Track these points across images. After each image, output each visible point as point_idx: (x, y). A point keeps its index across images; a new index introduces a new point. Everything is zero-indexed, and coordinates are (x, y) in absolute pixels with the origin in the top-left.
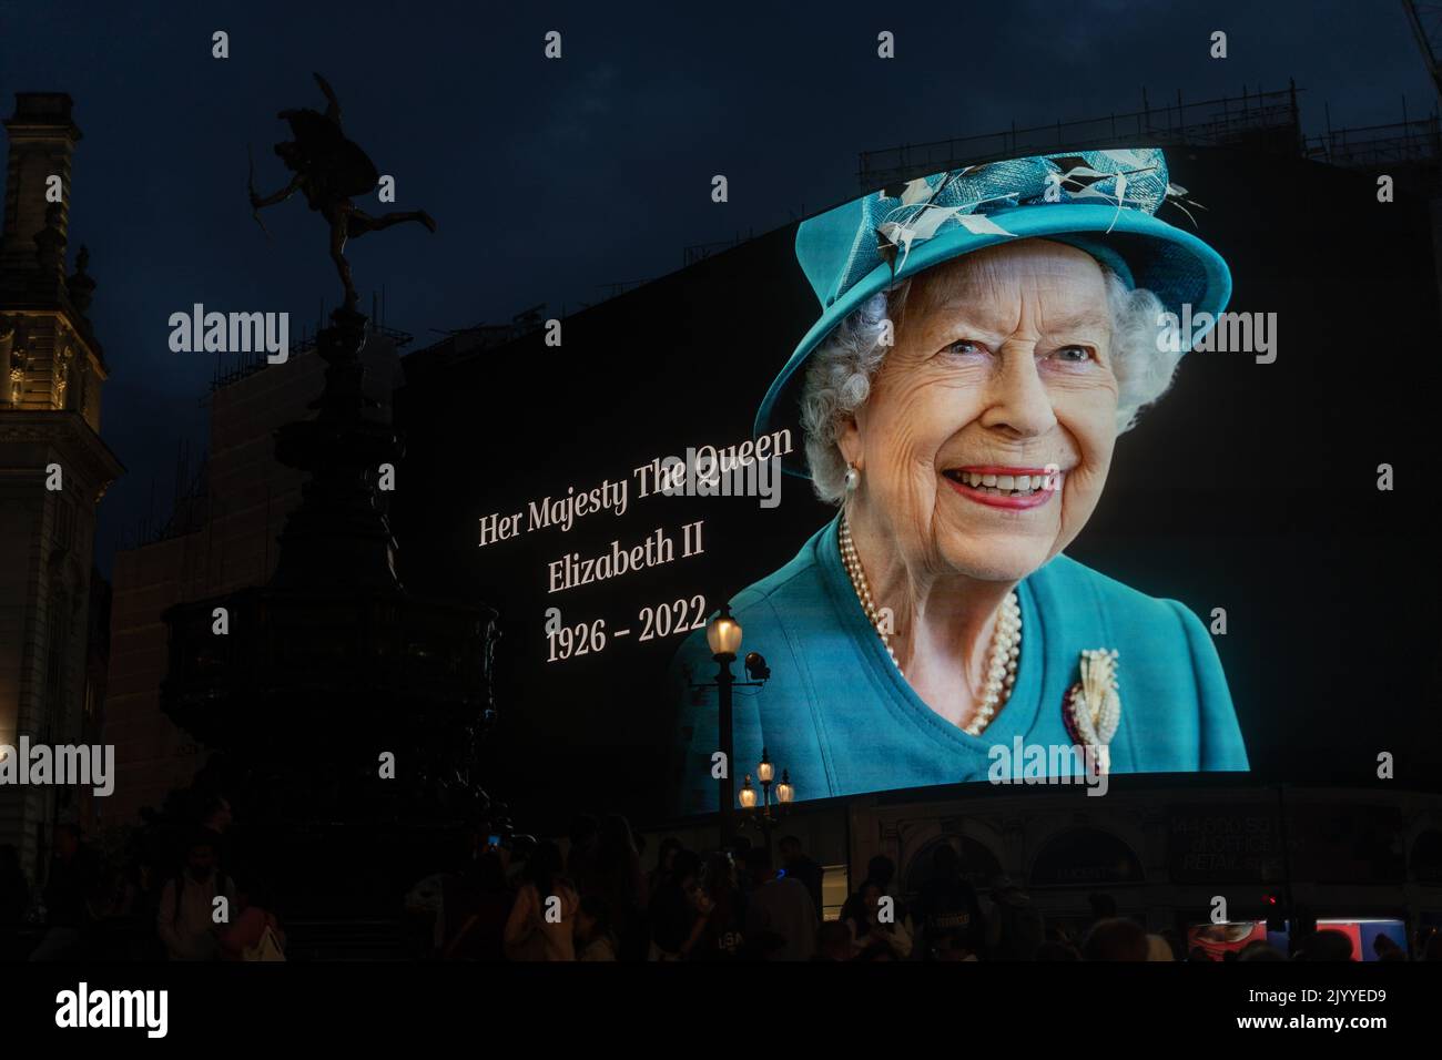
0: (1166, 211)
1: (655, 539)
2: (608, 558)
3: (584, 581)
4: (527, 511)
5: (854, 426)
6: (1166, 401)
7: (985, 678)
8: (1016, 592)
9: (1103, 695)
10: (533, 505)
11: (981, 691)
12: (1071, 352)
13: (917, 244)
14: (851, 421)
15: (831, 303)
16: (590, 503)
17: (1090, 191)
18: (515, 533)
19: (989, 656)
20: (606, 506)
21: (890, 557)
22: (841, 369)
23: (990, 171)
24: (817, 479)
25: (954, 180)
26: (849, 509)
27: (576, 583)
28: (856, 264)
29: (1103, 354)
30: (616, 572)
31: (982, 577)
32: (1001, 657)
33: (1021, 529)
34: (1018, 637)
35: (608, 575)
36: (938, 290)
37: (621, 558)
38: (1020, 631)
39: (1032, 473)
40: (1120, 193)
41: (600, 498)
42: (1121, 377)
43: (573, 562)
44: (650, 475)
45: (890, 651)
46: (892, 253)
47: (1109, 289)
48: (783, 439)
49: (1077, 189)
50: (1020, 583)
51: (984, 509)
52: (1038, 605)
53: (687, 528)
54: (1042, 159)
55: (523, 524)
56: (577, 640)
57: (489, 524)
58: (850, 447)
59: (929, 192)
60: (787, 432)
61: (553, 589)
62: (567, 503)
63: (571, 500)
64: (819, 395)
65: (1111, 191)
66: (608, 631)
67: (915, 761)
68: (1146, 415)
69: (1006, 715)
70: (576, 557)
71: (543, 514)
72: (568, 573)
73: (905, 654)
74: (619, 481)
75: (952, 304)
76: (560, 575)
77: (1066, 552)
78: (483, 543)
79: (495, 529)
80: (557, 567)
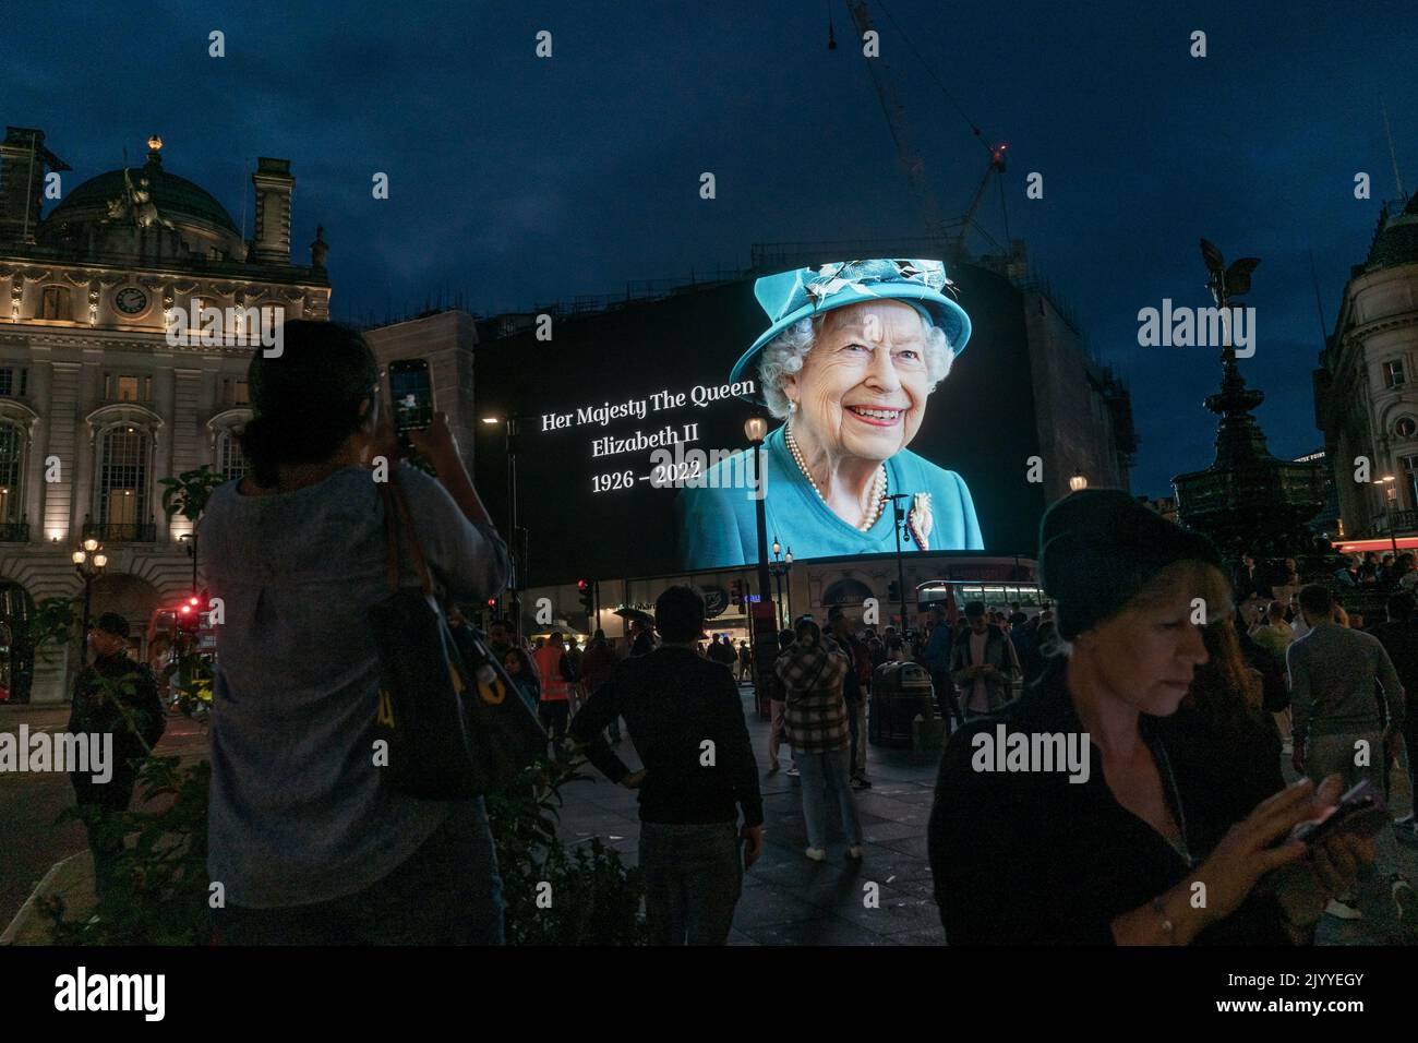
0: (945, 291)
1: (665, 431)
2: (634, 440)
3: (618, 451)
4: (576, 414)
5: (794, 382)
6: (947, 379)
7: (870, 505)
8: (884, 465)
9: (925, 514)
10: (580, 411)
11: (868, 511)
12: (907, 354)
13: (829, 296)
14: (792, 379)
15: (778, 320)
16: (620, 412)
17: (913, 278)
18: (568, 424)
19: (871, 495)
20: (631, 413)
21: (816, 447)
22: (785, 353)
23: (866, 264)
24: (770, 406)
25: (847, 267)
26: (791, 422)
27: (612, 452)
28: (793, 302)
29: (921, 356)
30: (640, 447)
31: (868, 457)
32: (877, 496)
33: (885, 435)
34: (885, 486)
35: (634, 448)
36: (840, 319)
37: (643, 441)
38: (886, 483)
39: (890, 410)
40: (926, 280)
41: (628, 409)
42: (929, 368)
43: (609, 441)
44: (661, 400)
45: (818, 491)
46: (815, 299)
47: (923, 325)
48: (748, 386)
49: (908, 277)
50: (886, 461)
51: (867, 425)
52: (895, 472)
53: (687, 427)
54: (890, 260)
55: (574, 420)
56: (614, 482)
57: (549, 419)
58: (791, 391)
59: (835, 271)
60: (751, 383)
61: (596, 454)
62: (604, 411)
63: (607, 409)
64: (770, 365)
65: (922, 279)
66: (635, 477)
67: (832, 543)
68: (941, 386)
69: (881, 523)
70: (612, 439)
71: (587, 416)
72: (605, 447)
73: (826, 492)
74: (640, 400)
75: (848, 326)
76: (601, 447)
77: (907, 447)
78: (545, 429)
79: (552, 422)
80: (599, 444)
